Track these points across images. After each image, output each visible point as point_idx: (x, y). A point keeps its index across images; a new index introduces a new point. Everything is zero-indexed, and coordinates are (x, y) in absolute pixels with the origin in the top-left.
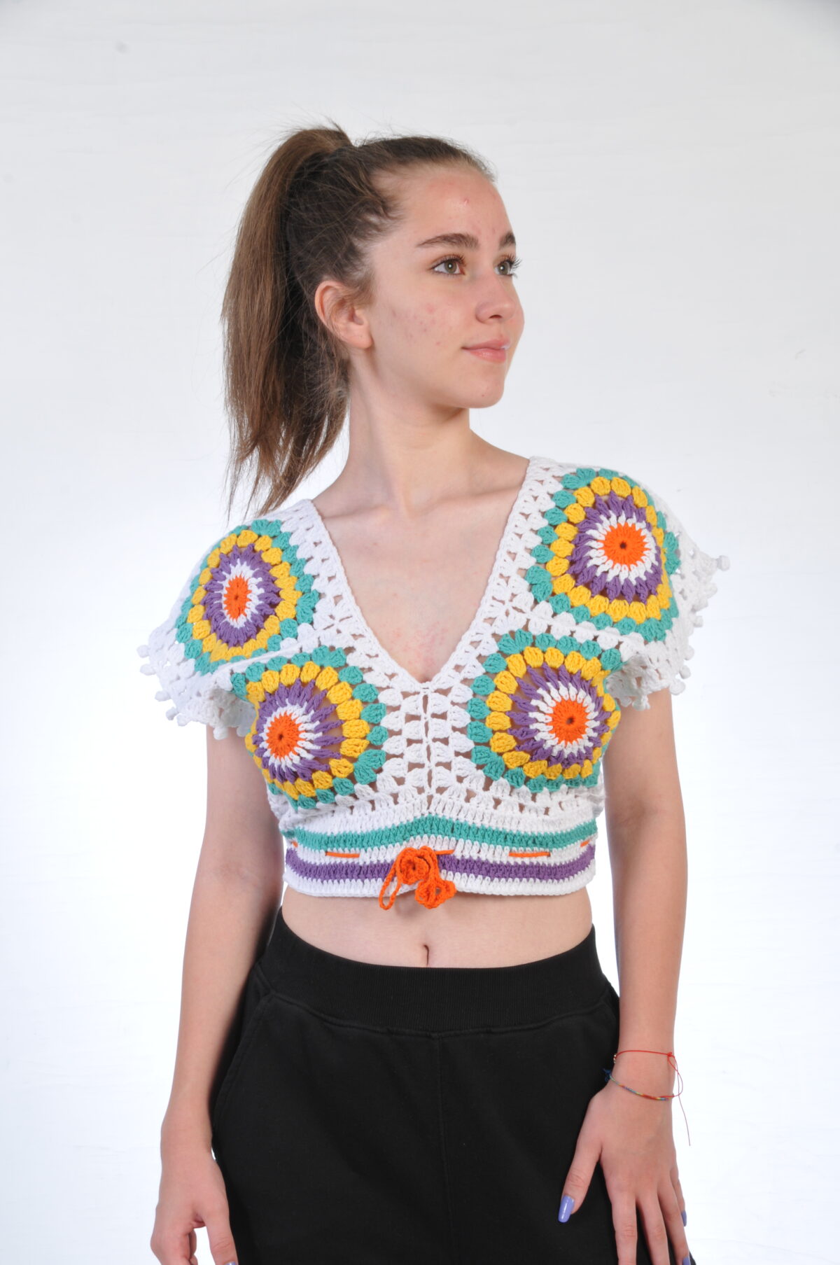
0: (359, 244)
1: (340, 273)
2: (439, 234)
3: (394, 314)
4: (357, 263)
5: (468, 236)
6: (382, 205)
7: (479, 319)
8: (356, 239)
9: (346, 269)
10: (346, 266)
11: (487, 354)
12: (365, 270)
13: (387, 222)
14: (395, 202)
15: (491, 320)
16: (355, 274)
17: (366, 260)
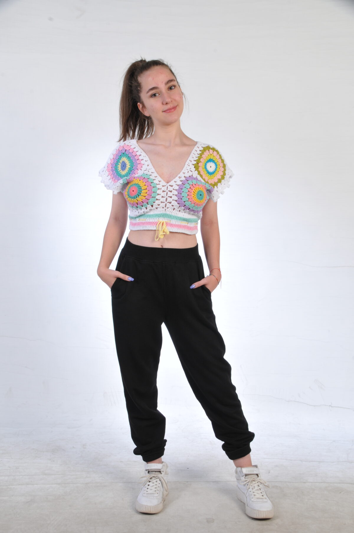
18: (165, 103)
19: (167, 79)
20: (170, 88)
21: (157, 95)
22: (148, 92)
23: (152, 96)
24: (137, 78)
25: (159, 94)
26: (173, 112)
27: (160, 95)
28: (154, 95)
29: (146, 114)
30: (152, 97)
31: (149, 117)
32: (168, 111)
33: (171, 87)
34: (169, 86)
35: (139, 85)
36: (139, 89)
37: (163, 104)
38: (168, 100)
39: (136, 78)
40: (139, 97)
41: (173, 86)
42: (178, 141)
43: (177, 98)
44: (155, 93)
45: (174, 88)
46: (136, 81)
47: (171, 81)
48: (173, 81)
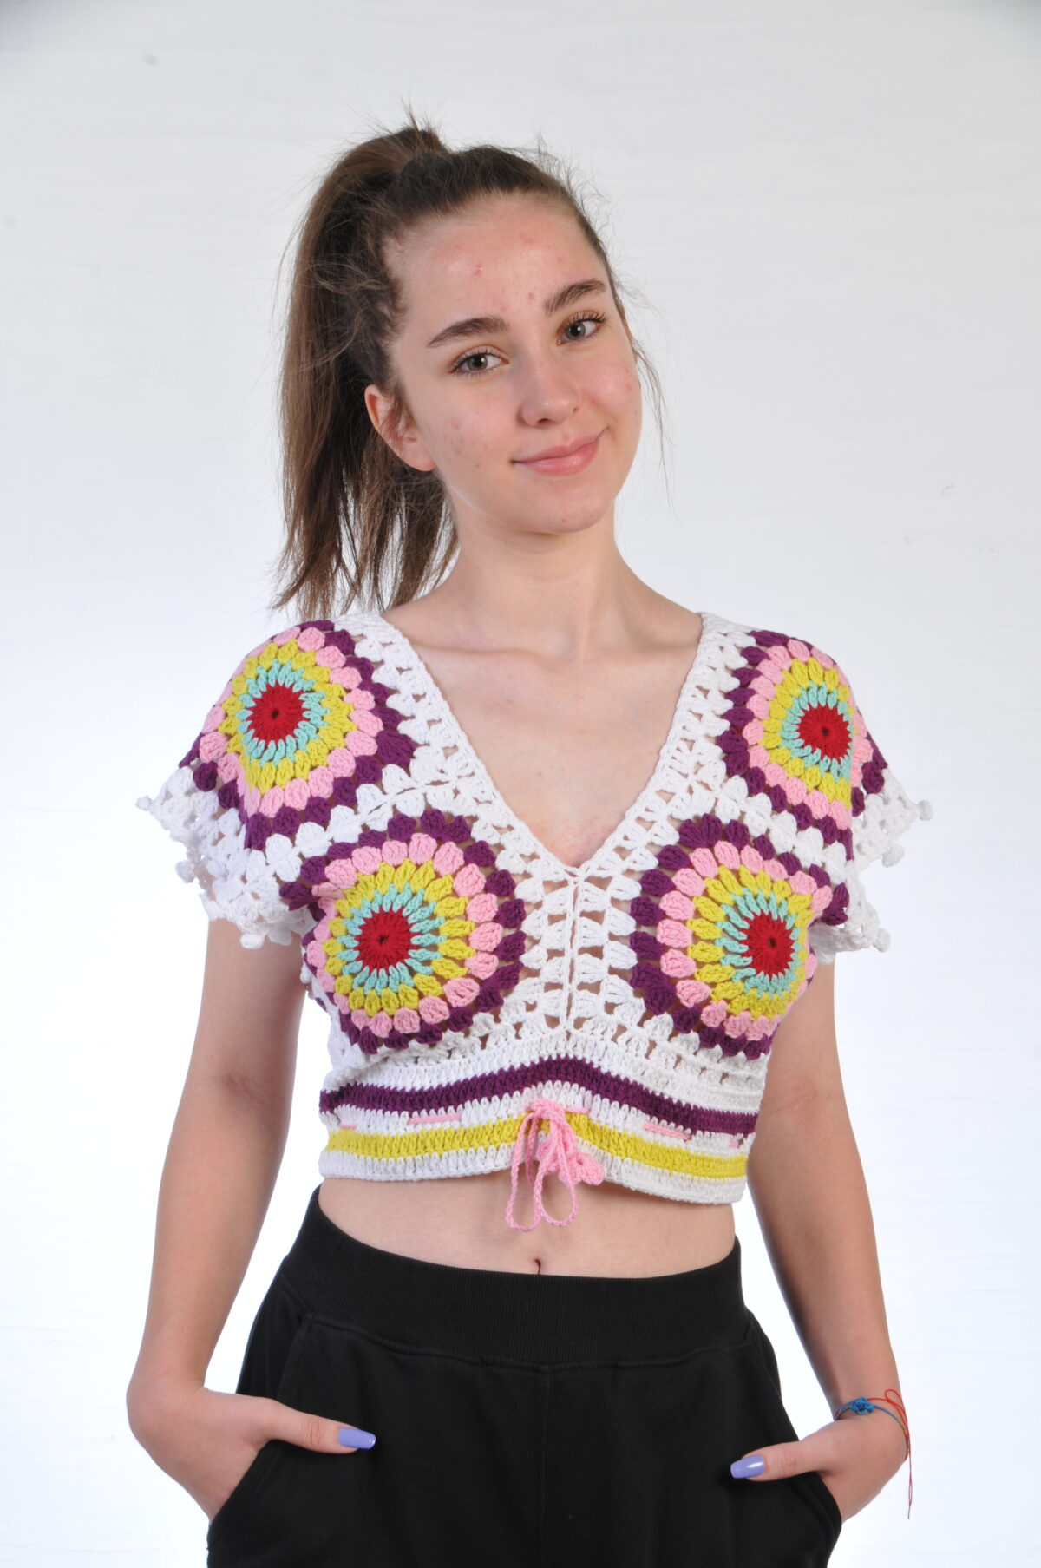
18: (532, 416)
19: (561, 282)
20: (571, 331)
21: (491, 361)
22: (438, 340)
23: (461, 363)
24: (378, 247)
25: (505, 361)
26: (577, 469)
27: (507, 367)
28: (476, 362)
29: (415, 455)
30: (462, 372)
31: (429, 473)
32: (544, 465)
33: (580, 322)
34: (567, 319)
35: (389, 290)
36: (385, 310)
37: (520, 420)
38: (557, 403)
39: (370, 244)
40: (382, 358)
41: (590, 320)
42: (611, 626)
43: (609, 389)
44: (482, 350)
45: (597, 330)
46: (375, 266)
47: (584, 288)
48: (594, 292)
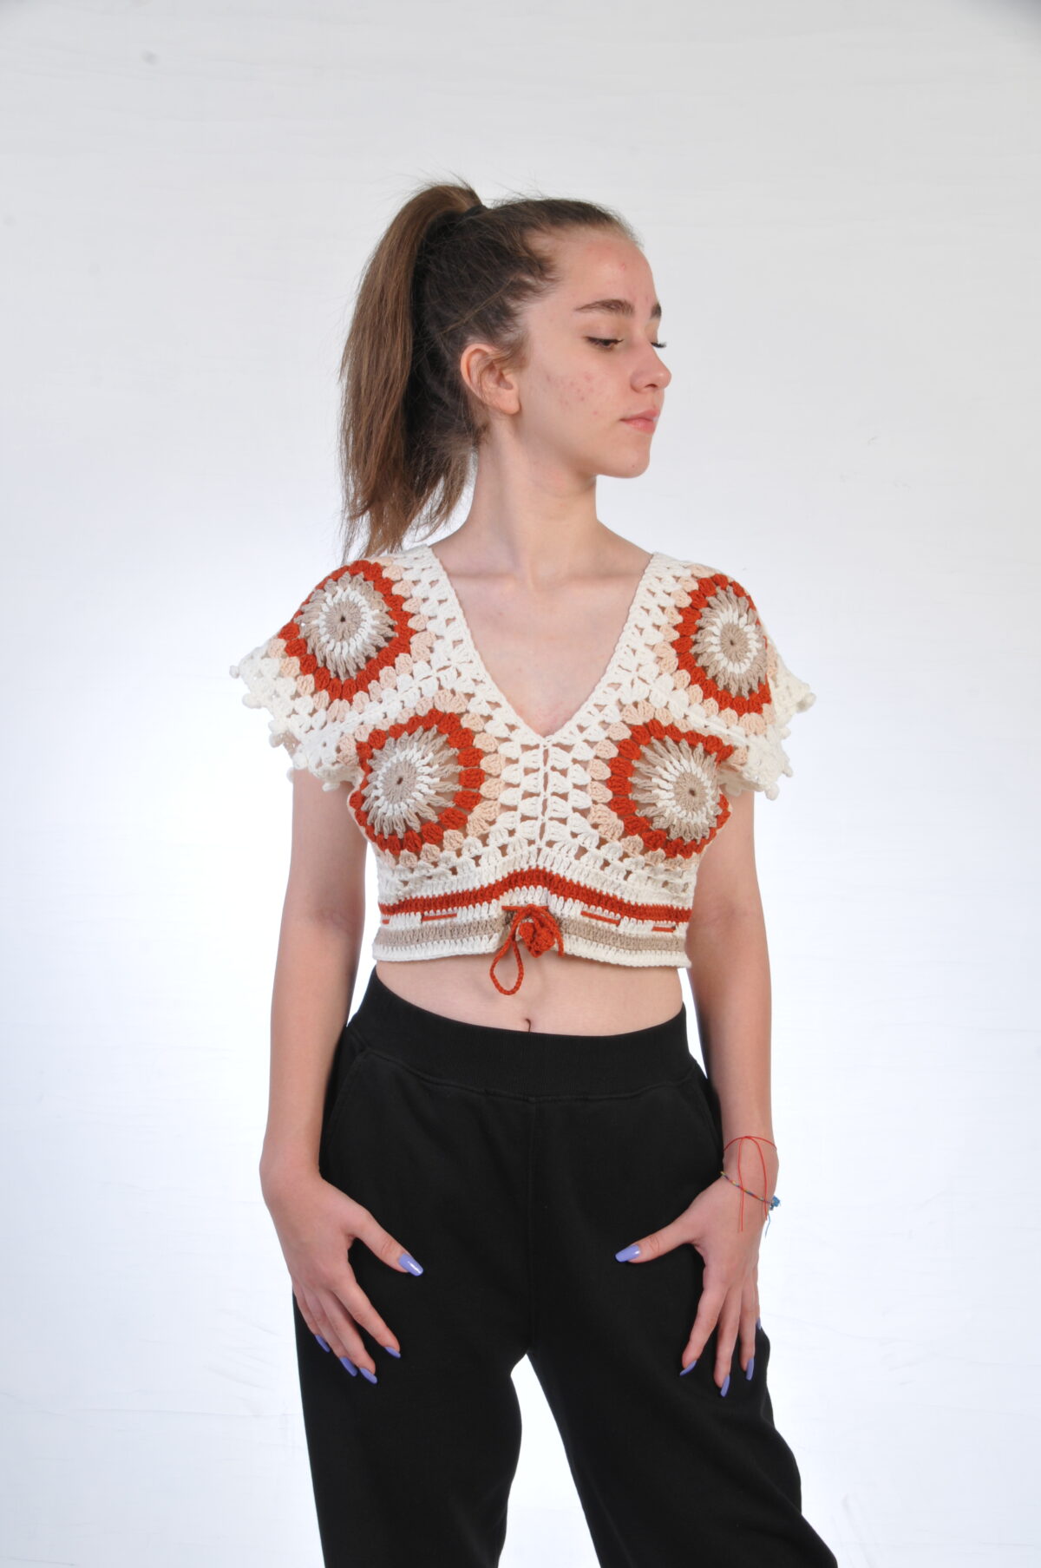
0: (513, 304)
1: (490, 335)
2: (598, 300)
3: (548, 378)
4: (509, 323)
5: (626, 302)
6: (540, 266)
7: (634, 389)
8: (509, 299)
9: (498, 330)
10: (497, 326)
11: (641, 424)
12: (519, 332)
13: (544, 285)
14: (552, 264)
15: (646, 390)
16: (506, 335)
17: (520, 321)
